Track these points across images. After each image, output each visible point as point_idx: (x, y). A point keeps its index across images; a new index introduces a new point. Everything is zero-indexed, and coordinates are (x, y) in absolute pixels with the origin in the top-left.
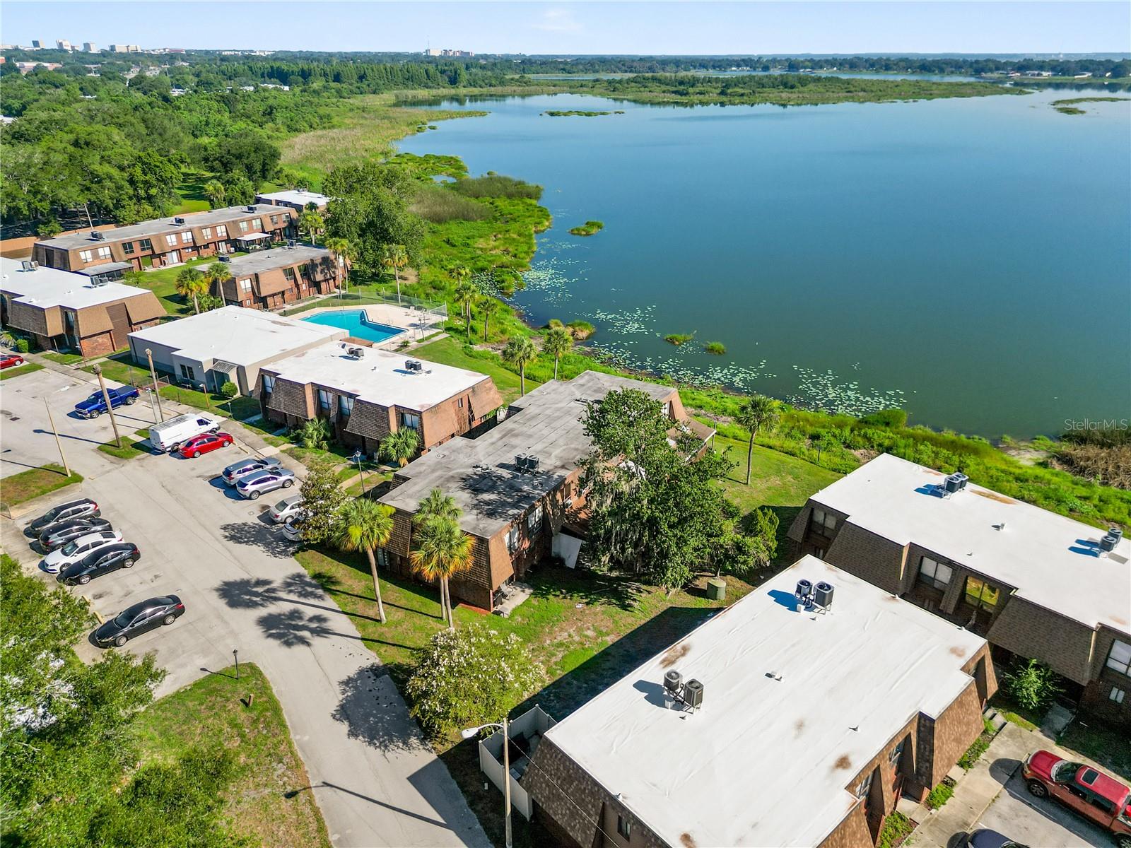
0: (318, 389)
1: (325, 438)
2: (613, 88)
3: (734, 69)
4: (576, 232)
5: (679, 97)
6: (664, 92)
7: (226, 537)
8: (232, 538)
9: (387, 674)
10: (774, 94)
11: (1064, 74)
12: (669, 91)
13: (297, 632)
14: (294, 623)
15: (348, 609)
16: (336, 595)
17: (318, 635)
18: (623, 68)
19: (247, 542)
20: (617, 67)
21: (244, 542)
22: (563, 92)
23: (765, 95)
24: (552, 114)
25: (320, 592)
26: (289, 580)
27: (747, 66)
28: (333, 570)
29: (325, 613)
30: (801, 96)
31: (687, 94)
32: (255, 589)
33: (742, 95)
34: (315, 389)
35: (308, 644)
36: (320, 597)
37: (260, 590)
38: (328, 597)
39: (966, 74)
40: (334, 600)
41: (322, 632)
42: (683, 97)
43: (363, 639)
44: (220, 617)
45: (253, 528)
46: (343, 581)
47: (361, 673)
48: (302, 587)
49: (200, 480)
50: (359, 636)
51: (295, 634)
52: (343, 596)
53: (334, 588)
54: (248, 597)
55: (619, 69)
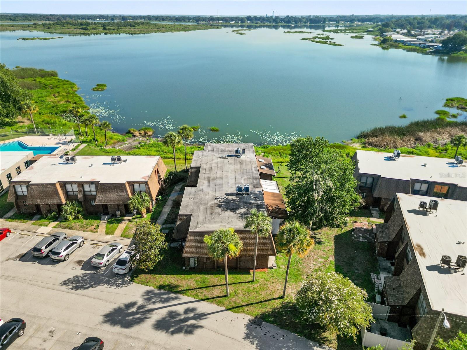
0: (64, 184)
1: (79, 212)
2: (47, 28)
3: (98, 19)
4: (96, 89)
5: (84, 30)
6: (76, 28)
7: (72, 289)
8: (77, 288)
9: (262, 322)
10: (128, 29)
11: (226, 22)
12: (78, 28)
13: (186, 323)
14: (177, 319)
15: (201, 298)
16: (185, 293)
17: (200, 319)
18: (44, 19)
19: (91, 286)
20: (40, 18)
21: (89, 287)
22: (19, 30)
23: (124, 29)
24: (24, 39)
25: (173, 295)
26: (145, 297)
27: (103, 18)
28: (166, 280)
29: (191, 306)
30: (139, 30)
31: (87, 29)
32: (130, 311)
33: (114, 29)
34: (62, 185)
35: (201, 327)
36: (176, 298)
37: (134, 309)
38: (180, 296)
39: (193, 22)
40: (187, 295)
41: (201, 316)
42: (86, 31)
43: (228, 310)
44: (128, 337)
45: (85, 276)
46: (180, 284)
47: (248, 327)
48: (159, 297)
49: (11, 261)
50: (224, 309)
51: (186, 325)
52: (190, 291)
53: (179, 290)
54: (131, 318)
55: (42, 19)
